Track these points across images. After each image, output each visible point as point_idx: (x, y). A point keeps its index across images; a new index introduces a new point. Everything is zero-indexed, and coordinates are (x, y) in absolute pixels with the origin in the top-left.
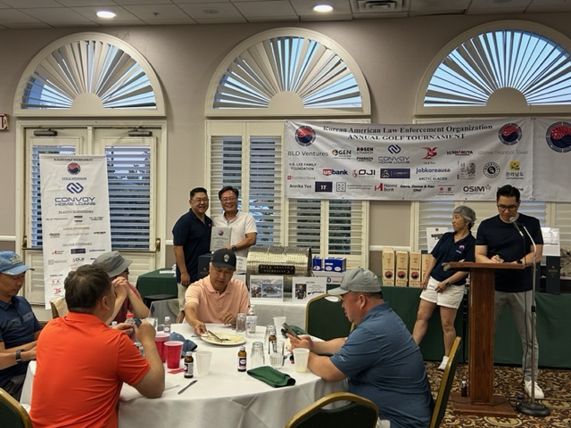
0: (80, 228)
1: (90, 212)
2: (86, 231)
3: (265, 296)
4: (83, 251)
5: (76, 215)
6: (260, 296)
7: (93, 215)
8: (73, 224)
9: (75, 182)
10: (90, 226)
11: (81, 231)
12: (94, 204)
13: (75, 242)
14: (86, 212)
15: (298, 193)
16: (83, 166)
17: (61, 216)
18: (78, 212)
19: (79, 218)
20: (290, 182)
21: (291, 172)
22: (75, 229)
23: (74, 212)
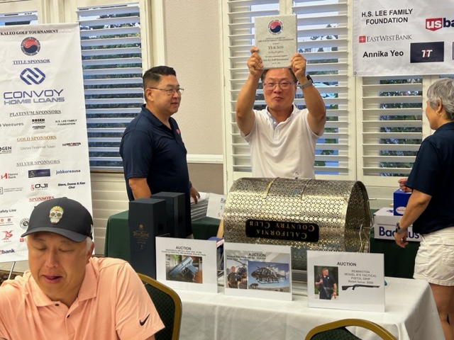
0: (41, 138)
1: (56, 112)
2: (51, 142)
3: (254, 286)
4: (47, 173)
5: (35, 117)
6: (244, 286)
7: (60, 117)
8: (31, 132)
9: (32, 67)
10: (58, 135)
11: (42, 143)
12: (62, 100)
13: (34, 159)
14: (51, 112)
15: (379, 67)
16: (44, 42)
17: (14, 120)
18: (38, 113)
19: (39, 122)
20: (363, 48)
21: (365, 29)
22: (34, 139)
23: (32, 113)
